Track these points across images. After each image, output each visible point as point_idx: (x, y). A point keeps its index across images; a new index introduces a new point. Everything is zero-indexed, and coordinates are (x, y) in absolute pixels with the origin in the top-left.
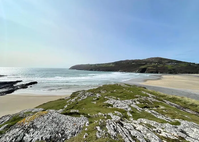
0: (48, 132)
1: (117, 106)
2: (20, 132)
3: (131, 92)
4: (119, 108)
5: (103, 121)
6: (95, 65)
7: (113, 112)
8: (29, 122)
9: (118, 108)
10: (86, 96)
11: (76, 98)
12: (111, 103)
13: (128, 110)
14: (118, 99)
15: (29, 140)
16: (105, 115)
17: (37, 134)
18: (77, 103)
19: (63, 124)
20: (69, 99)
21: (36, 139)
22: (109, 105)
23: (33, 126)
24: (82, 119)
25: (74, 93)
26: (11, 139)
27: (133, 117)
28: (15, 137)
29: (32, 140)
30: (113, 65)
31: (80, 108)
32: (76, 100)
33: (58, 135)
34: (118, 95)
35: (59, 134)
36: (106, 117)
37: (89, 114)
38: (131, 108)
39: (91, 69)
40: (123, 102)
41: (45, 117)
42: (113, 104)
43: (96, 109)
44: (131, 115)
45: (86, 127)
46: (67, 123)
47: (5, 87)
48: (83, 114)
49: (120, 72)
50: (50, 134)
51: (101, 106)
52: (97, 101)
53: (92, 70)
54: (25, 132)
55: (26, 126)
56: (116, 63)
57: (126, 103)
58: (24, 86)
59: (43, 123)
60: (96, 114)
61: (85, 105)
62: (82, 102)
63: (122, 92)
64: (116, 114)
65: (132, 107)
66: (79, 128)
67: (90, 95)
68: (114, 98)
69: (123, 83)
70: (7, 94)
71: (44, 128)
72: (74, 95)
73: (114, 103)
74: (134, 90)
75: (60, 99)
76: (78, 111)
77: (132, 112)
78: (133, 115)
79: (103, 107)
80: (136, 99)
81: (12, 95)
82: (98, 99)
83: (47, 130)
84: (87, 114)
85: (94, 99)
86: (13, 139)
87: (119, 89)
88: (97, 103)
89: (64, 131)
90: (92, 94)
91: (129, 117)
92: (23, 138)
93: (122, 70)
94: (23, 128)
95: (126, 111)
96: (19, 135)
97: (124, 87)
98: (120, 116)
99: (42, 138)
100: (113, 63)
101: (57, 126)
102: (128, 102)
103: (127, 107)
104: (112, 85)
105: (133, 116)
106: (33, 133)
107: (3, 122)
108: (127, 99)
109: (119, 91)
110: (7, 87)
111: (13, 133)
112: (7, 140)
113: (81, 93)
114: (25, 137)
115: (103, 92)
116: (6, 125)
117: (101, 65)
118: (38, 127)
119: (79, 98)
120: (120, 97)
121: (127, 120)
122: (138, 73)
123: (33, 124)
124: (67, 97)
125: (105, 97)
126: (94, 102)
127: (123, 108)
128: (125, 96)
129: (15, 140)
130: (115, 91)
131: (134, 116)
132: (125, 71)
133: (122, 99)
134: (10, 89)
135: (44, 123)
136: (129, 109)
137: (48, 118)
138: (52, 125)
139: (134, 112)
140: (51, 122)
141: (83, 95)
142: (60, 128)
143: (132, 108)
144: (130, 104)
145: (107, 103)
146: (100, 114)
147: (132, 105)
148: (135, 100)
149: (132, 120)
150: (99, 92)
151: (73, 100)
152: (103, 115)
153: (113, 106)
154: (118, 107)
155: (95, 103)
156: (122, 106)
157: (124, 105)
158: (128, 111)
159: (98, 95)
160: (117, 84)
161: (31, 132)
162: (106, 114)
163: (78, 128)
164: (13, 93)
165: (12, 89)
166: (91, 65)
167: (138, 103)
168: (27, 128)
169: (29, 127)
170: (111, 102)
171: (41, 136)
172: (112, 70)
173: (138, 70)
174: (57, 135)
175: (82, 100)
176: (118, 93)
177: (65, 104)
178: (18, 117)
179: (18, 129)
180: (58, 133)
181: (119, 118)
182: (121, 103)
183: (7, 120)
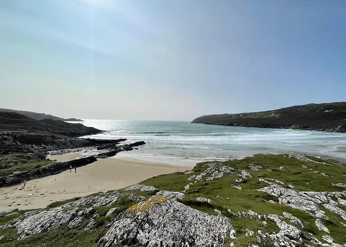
0: (169, 234)
1: (289, 202)
2: (133, 225)
3: (324, 174)
4: (293, 206)
5: (265, 236)
6: (238, 115)
7: (280, 213)
8: (142, 212)
9: (290, 207)
10: (222, 173)
11: (204, 174)
12: (274, 194)
13: (317, 215)
14: (290, 186)
15: (145, 241)
16: (263, 219)
17: (155, 235)
18: (206, 184)
19: (190, 224)
20: (192, 174)
21: (154, 243)
22: (269, 197)
23: (148, 220)
24: (221, 220)
25: (199, 165)
26: (122, 233)
27: (332, 234)
28: (126, 231)
29: (148, 242)
30: (277, 116)
31: (212, 194)
32: (203, 177)
33: (185, 243)
34: (289, 177)
35: (187, 243)
36: (265, 223)
37: (229, 210)
38: (324, 212)
39: (231, 123)
40: (304, 195)
41: (163, 207)
42: (279, 196)
43: (242, 201)
44: (326, 229)
45: (233, 240)
46: (197, 224)
47: (106, 148)
48: (220, 208)
49: (294, 129)
50: (173, 240)
51: (252, 196)
52: (244, 184)
53: (232, 125)
54: (138, 228)
55: (139, 218)
56: (284, 112)
57: (309, 198)
58: (128, 148)
59: (161, 218)
60: (243, 213)
61: (220, 189)
62: (214, 183)
63: (299, 173)
64: (287, 221)
65: (328, 209)
66: (219, 239)
67: (228, 171)
68: (279, 184)
69: (301, 154)
70: (109, 157)
71: (164, 227)
72: (199, 168)
73: (281, 194)
74: (333, 170)
75: (178, 173)
76: (209, 201)
77: (327, 223)
78: (333, 229)
79: (257, 199)
80: (338, 194)
81: (114, 159)
82: (245, 182)
83: (168, 232)
84: (227, 210)
85: (237, 180)
86: (124, 234)
87: (291, 164)
88: (242, 189)
89: (194, 240)
90: (233, 171)
91: (321, 231)
92: (136, 236)
93: (298, 126)
94: (135, 221)
95: (311, 217)
96: (132, 230)
97: (303, 163)
98: (297, 226)
99: (161, 242)
100: (277, 112)
101: (183, 226)
102: (316, 196)
103: (314, 207)
104: (274, 155)
105: (331, 231)
106: (149, 232)
107: (110, 202)
108: (312, 190)
109: (290, 170)
110: (109, 147)
111: (124, 225)
112: (118, 233)
113: (211, 166)
114: (138, 235)
115: (256, 169)
116: (114, 209)
117: (251, 115)
118: (155, 222)
119: (209, 175)
120: (294, 182)
121: (316, 240)
122: (342, 132)
123: (147, 216)
124: (188, 169)
125: (260, 179)
126: (237, 187)
127: (304, 208)
128: (307, 181)
129: (127, 236)
130: (281, 168)
131: (335, 233)
132: (305, 128)
133: (300, 187)
134: (112, 150)
135: (163, 217)
136: (320, 214)
137: (167, 210)
138: (175, 225)
139: (333, 222)
140: (172, 217)
141: (216, 170)
142: (186, 231)
143: (328, 212)
144: (320, 202)
145: (265, 193)
146: (251, 213)
147: (327, 206)
148: (334, 195)
149: (330, 241)
150: (247, 168)
151: (199, 177)
152: (259, 217)
153: (278, 201)
154: (290, 205)
155: (240, 188)
156: (301, 204)
157: (306, 202)
158: (317, 218)
159: (245, 173)
160: (287, 155)
161: (147, 229)
162: (265, 216)
163: (217, 239)
164: (115, 156)
165: (114, 150)
166: (231, 116)
167: (343, 203)
168: (140, 221)
169: (143, 220)
170: (273, 191)
171: (160, 240)
172: (274, 125)
173: (342, 127)
174: (183, 243)
175: (214, 179)
176: (289, 173)
177: (186, 183)
178: (127, 199)
179: (129, 219)
180: (184, 240)
181: (297, 231)
182: (298, 197)
183: (115, 200)
